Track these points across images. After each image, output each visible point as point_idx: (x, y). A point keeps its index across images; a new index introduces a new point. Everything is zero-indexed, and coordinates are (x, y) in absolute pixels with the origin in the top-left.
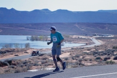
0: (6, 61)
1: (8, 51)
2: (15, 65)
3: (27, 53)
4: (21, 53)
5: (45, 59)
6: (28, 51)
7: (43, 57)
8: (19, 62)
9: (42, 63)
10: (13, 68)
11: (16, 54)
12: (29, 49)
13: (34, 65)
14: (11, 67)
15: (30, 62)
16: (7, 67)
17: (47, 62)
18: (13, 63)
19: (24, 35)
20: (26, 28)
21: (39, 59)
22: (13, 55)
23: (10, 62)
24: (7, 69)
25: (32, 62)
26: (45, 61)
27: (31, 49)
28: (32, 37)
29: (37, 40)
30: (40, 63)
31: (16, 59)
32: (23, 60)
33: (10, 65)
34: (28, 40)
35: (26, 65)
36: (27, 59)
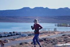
0: (42, 39)
1: (44, 33)
2: (48, 41)
3: (55, 34)
4: (51, 34)
5: (66, 38)
6: (56, 33)
7: (65, 37)
8: (50, 39)
9: (64, 41)
10: (47, 43)
11: (49, 35)
12: (56, 32)
13: (59, 42)
14: (45, 43)
15: (57, 40)
16: (43, 42)
17: (67, 40)
18: (47, 40)
19: (53, 23)
20: (54, 19)
21: (62, 38)
22: (47, 35)
23: (45, 39)
24: (43, 44)
25: (58, 40)
26: (66, 39)
27: (58, 31)
28: (58, 24)
29: (61, 26)
30: (63, 40)
31: (49, 37)
32: (53, 38)
33: (45, 41)
34: (56, 26)
35: (54, 42)
36: (55, 38)
